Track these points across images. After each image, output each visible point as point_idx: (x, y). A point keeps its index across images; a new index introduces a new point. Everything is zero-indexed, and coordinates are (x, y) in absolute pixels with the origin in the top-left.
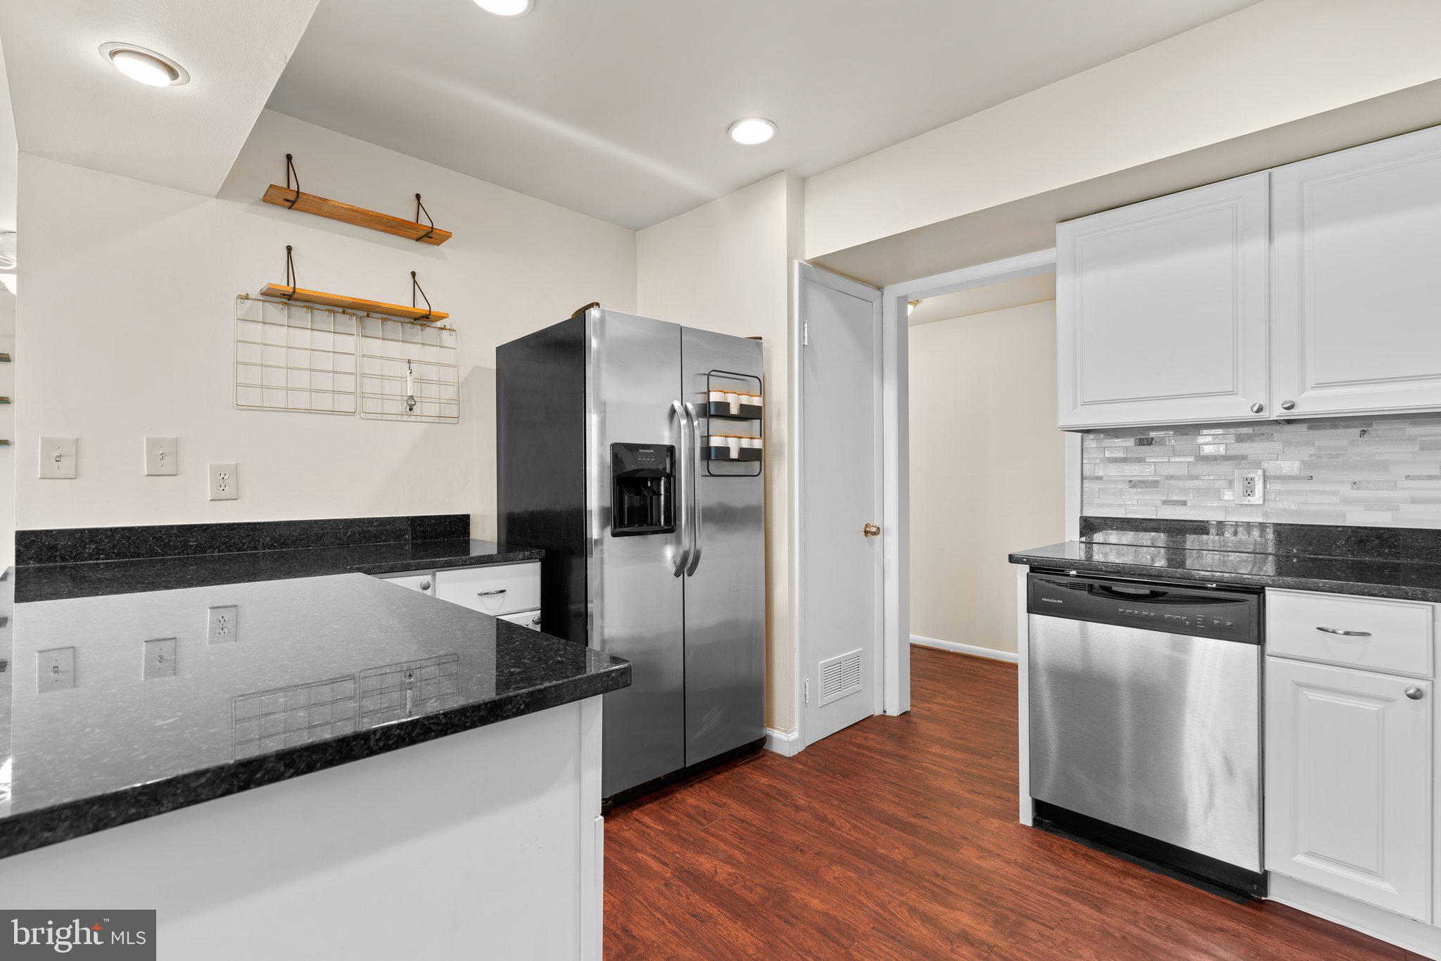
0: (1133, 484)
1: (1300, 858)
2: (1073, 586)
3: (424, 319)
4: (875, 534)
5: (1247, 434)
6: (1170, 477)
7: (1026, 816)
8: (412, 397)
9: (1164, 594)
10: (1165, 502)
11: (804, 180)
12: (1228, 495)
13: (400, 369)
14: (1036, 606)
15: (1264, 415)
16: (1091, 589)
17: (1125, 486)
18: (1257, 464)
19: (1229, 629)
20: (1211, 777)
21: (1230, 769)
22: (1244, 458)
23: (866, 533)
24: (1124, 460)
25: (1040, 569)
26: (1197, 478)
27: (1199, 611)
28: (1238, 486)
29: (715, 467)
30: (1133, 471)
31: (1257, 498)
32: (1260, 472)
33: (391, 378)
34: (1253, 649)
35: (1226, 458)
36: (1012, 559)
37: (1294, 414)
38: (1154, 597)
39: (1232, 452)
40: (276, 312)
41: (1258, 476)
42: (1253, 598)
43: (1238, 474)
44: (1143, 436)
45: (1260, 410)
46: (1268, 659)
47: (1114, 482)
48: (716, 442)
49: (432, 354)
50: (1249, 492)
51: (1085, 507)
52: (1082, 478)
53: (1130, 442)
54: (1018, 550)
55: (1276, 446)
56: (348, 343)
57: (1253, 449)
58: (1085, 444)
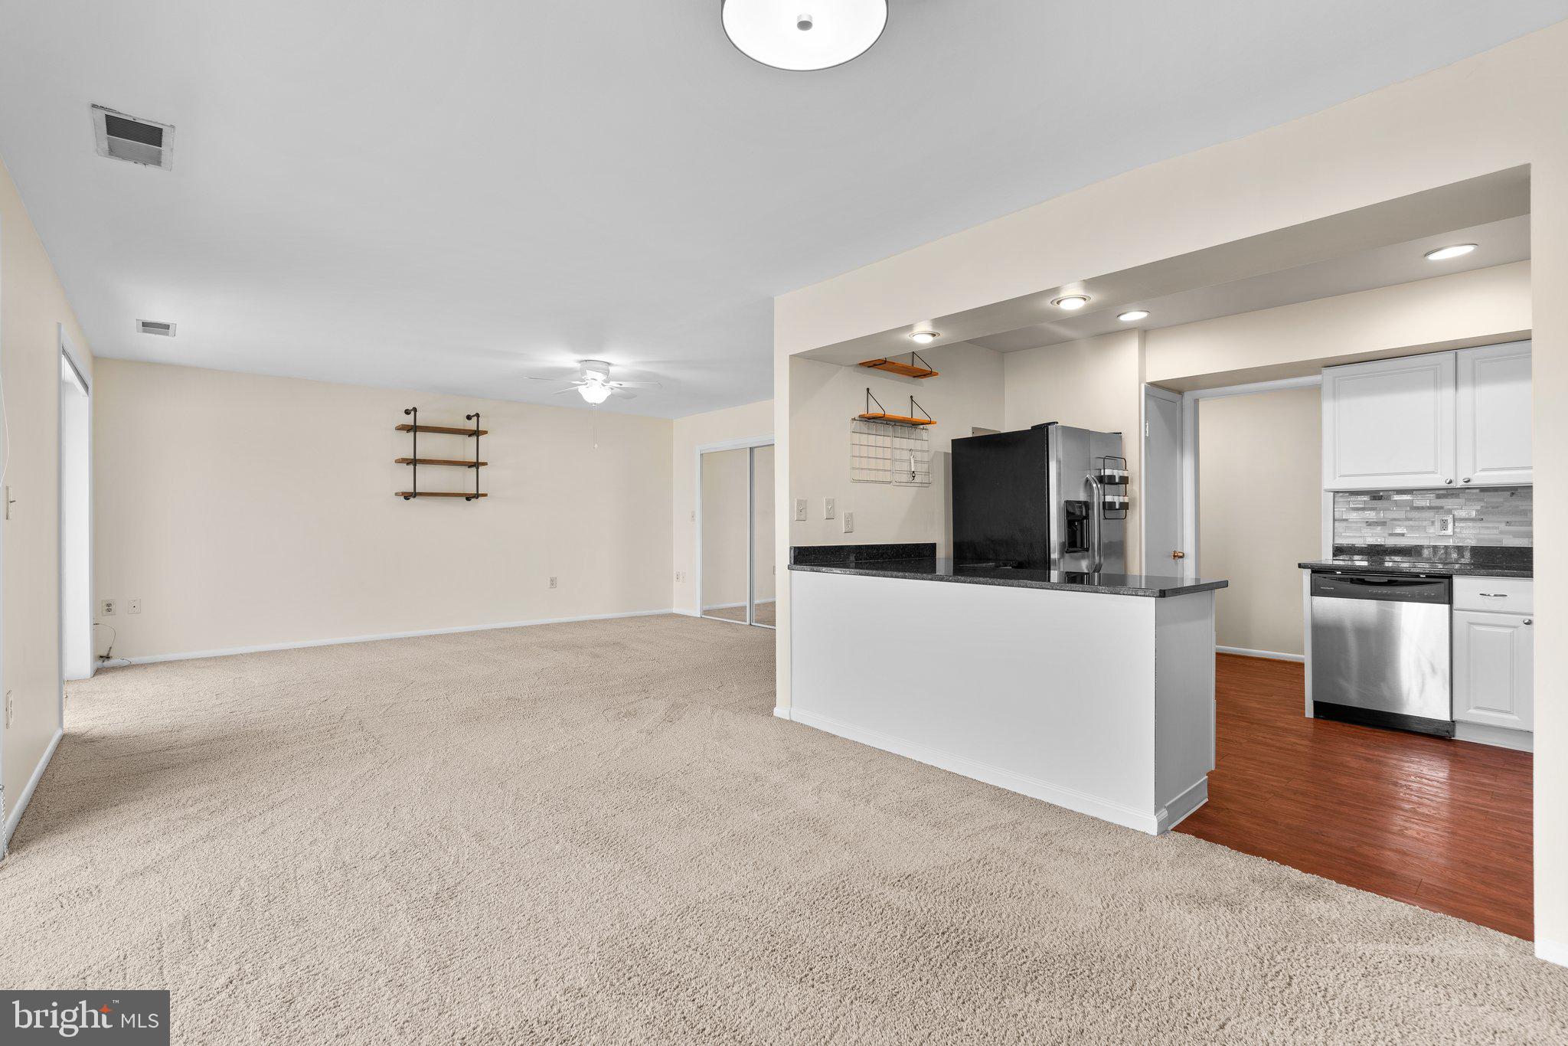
0: (1369, 524)
1: (1472, 711)
2: (1340, 579)
3: (914, 424)
4: (1182, 557)
5: (1442, 494)
6: (1395, 520)
7: (1309, 712)
8: (913, 472)
9: (1396, 581)
10: (1391, 535)
11: (1145, 331)
12: (1431, 530)
13: (906, 455)
14: (1316, 591)
15: (1453, 485)
16: (1352, 581)
17: (1365, 525)
18: (1449, 512)
19: (1433, 597)
20: (1423, 675)
21: (1434, 670)
22: (1442, 508)
23: (1175, 556)
24: (1363, 509)
25: (1317, 571)
26: (1411, 520)
27: (1416, 589)
28: (1438, 524)
29: (1109, 514)
30: (1371, 515)
31: (1449, 531)
32: (1451, 516)
33: (901, 460)
34: (1447, 606)
35: (1430, 508)
36: (1300, 566)
37: (1471, 484)
38: (1390, 583)
39: (1433, 505)
40: (863, 427)
41: (1450, 519)
42: (1446, 581)
43: (1438, 518)
44: (1376, 495)
45: (1451, 482)
46: (1454, 612)
47: (1356, 522)
48: (1109, 499)
49: (917, 444)
50: (1444, 527)
51: (1335, 538)
52: (1334, 520)
53: (1366, 498)
54: (1303, 561)
55: (1461, 501)
56: (887, 441)
57: (1447, 503)
58: (1336, 499)
